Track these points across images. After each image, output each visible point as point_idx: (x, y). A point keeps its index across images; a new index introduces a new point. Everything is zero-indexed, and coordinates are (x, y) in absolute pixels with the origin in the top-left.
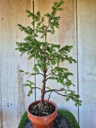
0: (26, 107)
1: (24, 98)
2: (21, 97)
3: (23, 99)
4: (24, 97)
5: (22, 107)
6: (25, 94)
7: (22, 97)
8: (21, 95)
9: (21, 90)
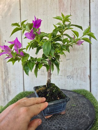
0: (9, 86)
1: (8, 74)
2: (3, 72)
3: (5, 75)
4: (8, 72)
5: (5, 86)
6: (9, 69)
7: (5, 72)
8: (3, 70)
9: (3, 62)
